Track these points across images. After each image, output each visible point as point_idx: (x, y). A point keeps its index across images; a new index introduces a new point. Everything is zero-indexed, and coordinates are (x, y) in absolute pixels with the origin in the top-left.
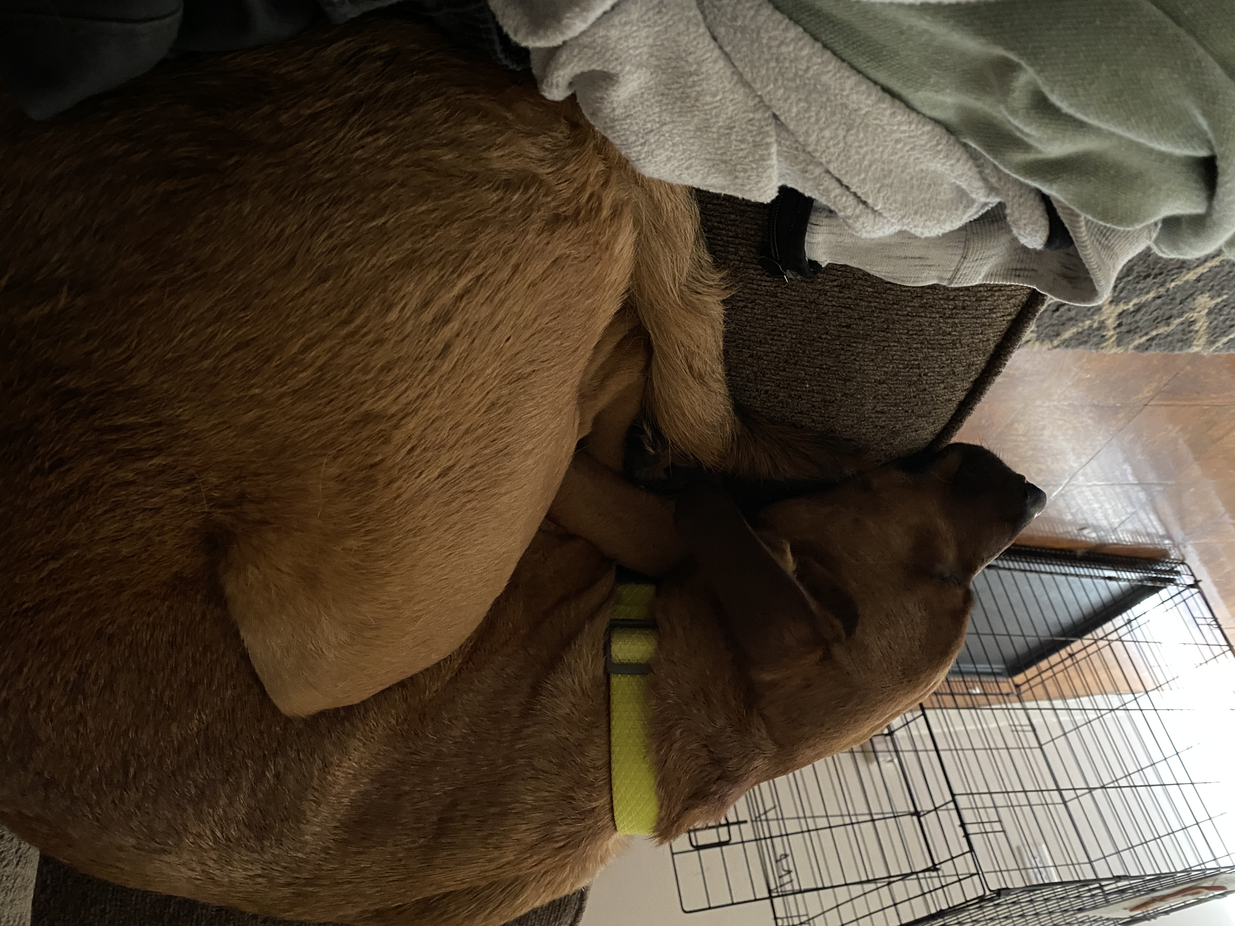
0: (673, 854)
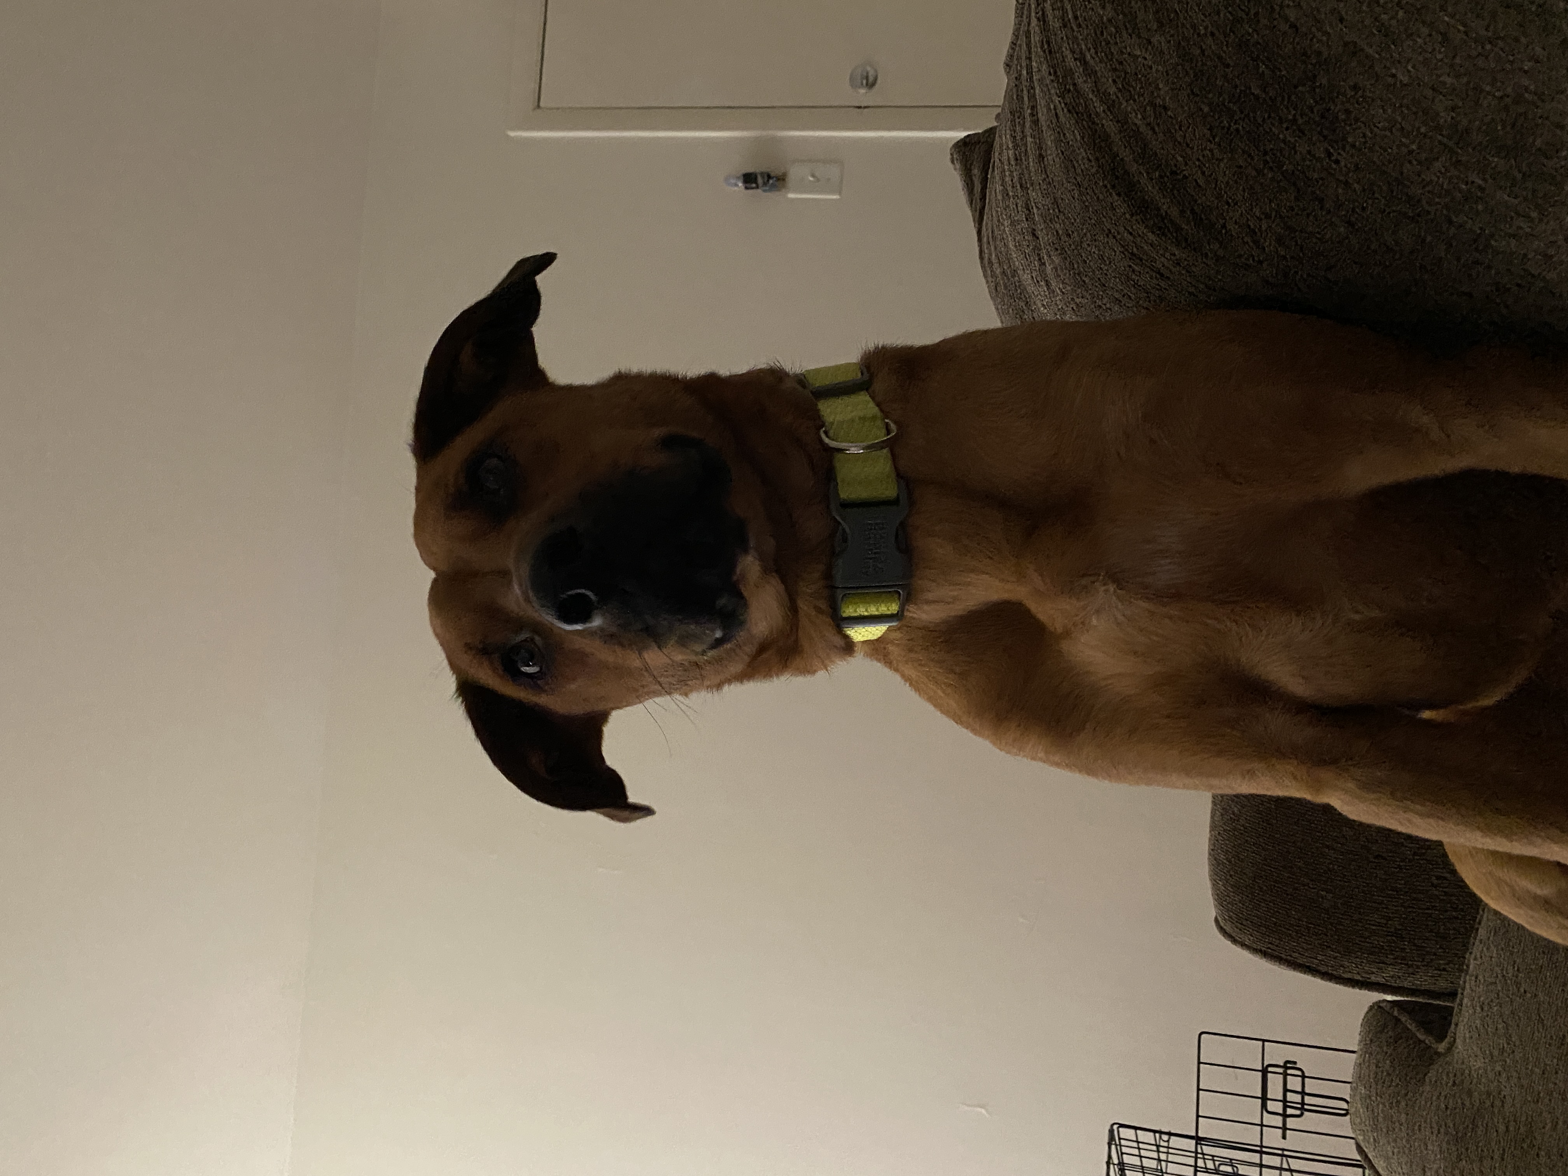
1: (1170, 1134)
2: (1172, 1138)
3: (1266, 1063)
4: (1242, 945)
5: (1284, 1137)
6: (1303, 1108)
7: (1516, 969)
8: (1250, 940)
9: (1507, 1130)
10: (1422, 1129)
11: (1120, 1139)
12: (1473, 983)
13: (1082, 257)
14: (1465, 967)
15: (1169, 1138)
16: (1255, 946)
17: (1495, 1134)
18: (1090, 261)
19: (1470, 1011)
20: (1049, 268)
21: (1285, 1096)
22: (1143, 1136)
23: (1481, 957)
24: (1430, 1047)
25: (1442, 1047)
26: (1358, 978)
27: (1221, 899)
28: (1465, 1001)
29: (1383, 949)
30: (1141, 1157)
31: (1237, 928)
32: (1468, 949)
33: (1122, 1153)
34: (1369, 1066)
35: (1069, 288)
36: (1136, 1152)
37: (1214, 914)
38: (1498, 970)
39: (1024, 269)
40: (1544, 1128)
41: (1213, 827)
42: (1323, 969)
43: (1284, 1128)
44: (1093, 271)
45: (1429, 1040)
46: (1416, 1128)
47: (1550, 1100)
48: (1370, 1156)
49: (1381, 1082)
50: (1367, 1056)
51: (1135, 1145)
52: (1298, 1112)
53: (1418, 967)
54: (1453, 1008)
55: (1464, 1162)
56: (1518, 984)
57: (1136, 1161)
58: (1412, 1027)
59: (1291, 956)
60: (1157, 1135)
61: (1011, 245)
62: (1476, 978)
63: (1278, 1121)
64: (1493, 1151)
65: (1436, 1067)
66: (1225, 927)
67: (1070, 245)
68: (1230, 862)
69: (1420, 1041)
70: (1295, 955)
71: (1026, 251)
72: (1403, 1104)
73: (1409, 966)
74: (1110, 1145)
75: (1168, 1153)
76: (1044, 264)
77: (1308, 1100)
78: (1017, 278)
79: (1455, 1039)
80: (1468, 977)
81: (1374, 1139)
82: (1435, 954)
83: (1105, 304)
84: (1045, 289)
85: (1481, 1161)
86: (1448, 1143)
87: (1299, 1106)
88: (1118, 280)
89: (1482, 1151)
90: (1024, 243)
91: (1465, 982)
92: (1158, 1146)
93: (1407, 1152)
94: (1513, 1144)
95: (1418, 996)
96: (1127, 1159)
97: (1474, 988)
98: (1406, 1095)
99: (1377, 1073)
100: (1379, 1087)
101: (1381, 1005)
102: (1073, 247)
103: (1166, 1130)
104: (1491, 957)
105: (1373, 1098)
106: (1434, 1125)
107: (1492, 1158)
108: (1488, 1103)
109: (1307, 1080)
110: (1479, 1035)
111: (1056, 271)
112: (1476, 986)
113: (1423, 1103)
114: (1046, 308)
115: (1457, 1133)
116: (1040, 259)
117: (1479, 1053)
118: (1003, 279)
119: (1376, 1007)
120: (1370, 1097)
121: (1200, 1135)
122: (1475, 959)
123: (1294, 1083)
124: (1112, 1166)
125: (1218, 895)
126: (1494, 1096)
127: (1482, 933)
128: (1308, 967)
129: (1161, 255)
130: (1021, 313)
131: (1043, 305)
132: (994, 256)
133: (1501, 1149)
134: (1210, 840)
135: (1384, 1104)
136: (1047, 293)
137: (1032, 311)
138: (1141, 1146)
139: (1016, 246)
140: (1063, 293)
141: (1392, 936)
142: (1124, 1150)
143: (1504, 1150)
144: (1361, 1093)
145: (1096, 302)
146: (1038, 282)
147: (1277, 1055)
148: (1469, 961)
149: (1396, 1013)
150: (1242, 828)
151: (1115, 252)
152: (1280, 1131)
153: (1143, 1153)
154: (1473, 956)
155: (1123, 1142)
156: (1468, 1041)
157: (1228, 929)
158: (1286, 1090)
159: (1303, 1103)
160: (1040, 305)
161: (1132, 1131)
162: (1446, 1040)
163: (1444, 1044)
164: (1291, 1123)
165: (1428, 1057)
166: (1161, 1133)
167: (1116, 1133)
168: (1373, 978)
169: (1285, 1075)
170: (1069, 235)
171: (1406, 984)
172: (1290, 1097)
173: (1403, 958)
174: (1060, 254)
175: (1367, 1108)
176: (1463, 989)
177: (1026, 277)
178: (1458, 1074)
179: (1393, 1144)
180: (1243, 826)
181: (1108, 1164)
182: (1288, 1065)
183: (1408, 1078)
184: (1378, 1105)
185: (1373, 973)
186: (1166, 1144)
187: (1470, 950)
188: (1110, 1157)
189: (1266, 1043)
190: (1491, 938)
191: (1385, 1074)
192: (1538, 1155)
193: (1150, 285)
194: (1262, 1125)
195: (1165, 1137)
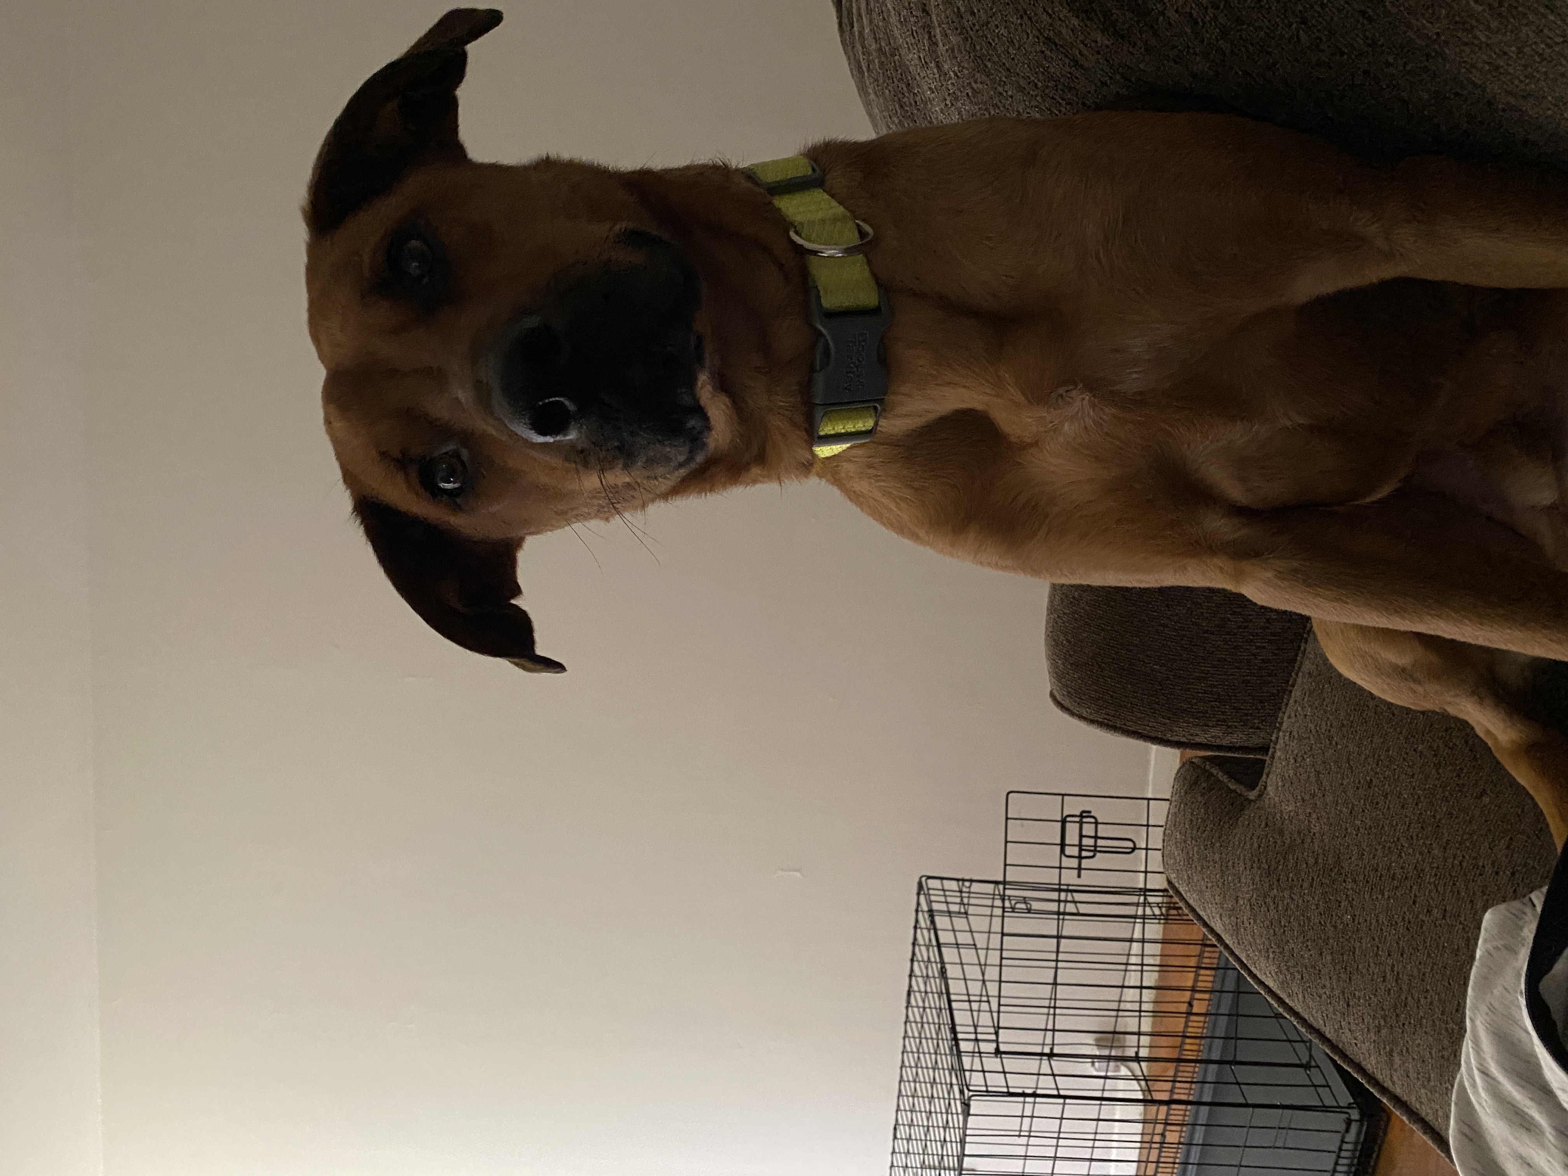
1: (971, 881)
2: (974, 884)
3: (1064, 815)
4: (1079, 717)
5: (1079, 876)
6: (1095, 850)
7: (1329, 724)
8: (1087, 712)
9: (1316, 862)
10: (1236, 865)
11: (928, 889)
12: (1287, 738)
13: (987, 38)
14: (1277, 725)
15: (971, 885)
16: (1092, 717)
17: (1305, 866)
18: (996, 44)
19: (1284, 763)
20: (942, 48)
21: (1080, 841)
22: (948, 885)
23: (1296, 716)
24: (1240, 795)
25: (1252, 795)
26: (1184, 740)
27: (1059, 675)
28: (1278, 754)
29: (1207, 713)
30: (947, 903)
31: (1075, 702)
32: (1280, 709)
33: (931, 902)
34: (1184, 815)
35: (966, 72)
36: (943, 899)
37: (1049, 689)
38: (1312, 726)
39: (909, 49)
40: (1350, 858)
41: (1052, 610)
42: (1152, 734)
43: (1079, 869)
44: (999, 56)
45: (1240, 789)
46: (1230, 864)
47: (1357, 835)
48: (1181, 889)
49: (1195, 828)
50: (1182, 806)
51: (941, 893)
52: (1091, 854)
53: (1236, 727)
54: (1266, 760)
55: (1275, 891)
56: (1330, 738)
57: (943, 907)
58: (1225, 779)
59: (1125, 724)
60: (961, 883)
61: (894, 19)
62: (1290, 734)
63: (1074, 863)
64: (1303, 880)
65: (1247, 812)
66: (1063, 702)
67: (974, 25)
68: (1069, 642)
69: (1232, 791)
70: (1128, 723)
71: (914, 28)
72: (1218, 844)
73: (1229, 727)
74: (918, 894)
75: (969, 897)
76: (936, 44)
77: (1100, 842)
78: (897, 57)
79: (1265, 787)
80: (1281, 734)
81: (1188, 876)
82: (1251, 715)
83: (1006, 92)
84: (935, 71)
85: (1291, 888)
86: (1261, 876)
87: (1092, 848)
88: (1026, 66)
89: (1293, 880)
90: (912, 19)
91: (1277, 738)
92: (961, 892)
93: (1220, 885)
94: (1321, 873)
95: (1234, 753)
96: (935, 906)
97: (1288, 742)
98: (1220, 838)
99: (1191, 821)
100: (1194, 832)
101: (1193, 760)
102: (977, 27)
103: (967, 877)
104: (1306, 715)
105: (1189, 842)
106: (1247, 861)
107: (1302, 886)
108: (1299, 841)
109: (1100, 826)
110: (1291, 783)
111: (953, 51)
112: (1290, 741)
113: (1237, 843)
114: (933, 92)
115: (1269, 867)
116: (930, 38)
117: (1291, 799)
118: (879, 57)
119: (1188, 763)
120: (1185, 842)
121: (1008, 879)
122: (1289, 717)
123: (1088, 830)
124: (920, 914)
125: (1056, 673)
126: (1304, 834)
127: (1296, 693)
128: (1140, 733)
129: (1081, 41)
130: (900, 96)
131: (930, 89)
132: (867, 31)
133: (1310, 878)
134: (1047, 622)
135: (1198, 846)
136: (937, 76)
137: (914, 94)
138: (947, 893)
139: (901, 22)
140: (958, 77)
141: (1216, 701)
142: (933, 898)
143: (1313, 879)
144: (1176, 838)
145: (996, 88)
146: (926, 62)
147: (1074, 807)
148: (1282, 718)
149: (1208, 767)
150: (1082, 611)
151: (1028, 34)
152: (1076, 871)
153: (949, 899)
154: (1287, 714)
155: (931, 892)
156: (1280, 789)
157: (1066, 702)
158: (1081, 836)
159: (1095, 846)
160: (926, 87)
161: (938, 882)
162: (1258, 788)
163: (1255, 791)
164: (1085, 863)
165: (1239, 805)
166: (963, 880)
167: (924, 883)
168: (1198, 740)
169: (1081, 823)
170: (973, 14)
171: (1224, 742)
172: (1085, 841)
173: (1224, 721)
174: (960, 34)
175: (1182, 851)
176: (1276, 743)
177: (911, 58)
178: (1270, 817)
179: (1206, 880)
180: (1083, 608)
181: (917, 911)
182: (1084, 815)
183: (1222, 823)
184: (1193, 848)
185: (1197, 735)
186: (967, 890)
187: (1283, 710)
188: (918, 904)
189: (1065, 797)
190: (1306, 699)
191: (1200, 820)
192: (1344, 881)
193: (1061, 73)
194: (1060, 868)
195: (967, 884)
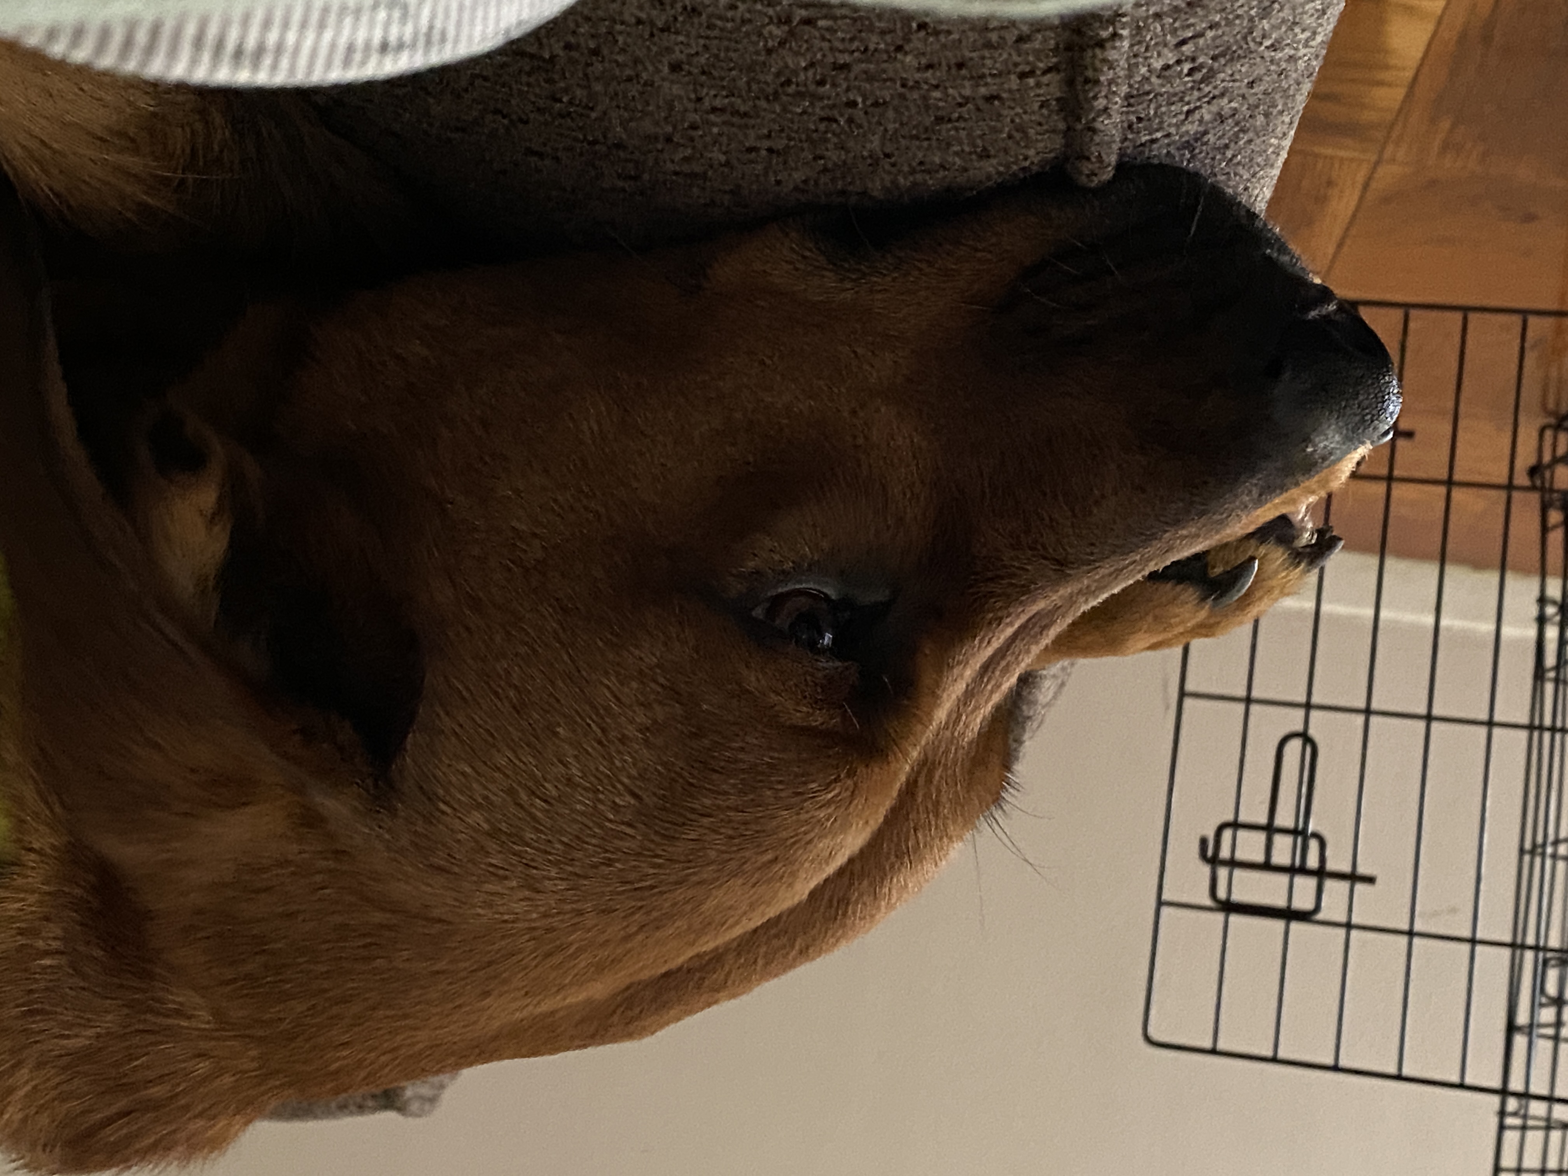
0: (1160, 903)
